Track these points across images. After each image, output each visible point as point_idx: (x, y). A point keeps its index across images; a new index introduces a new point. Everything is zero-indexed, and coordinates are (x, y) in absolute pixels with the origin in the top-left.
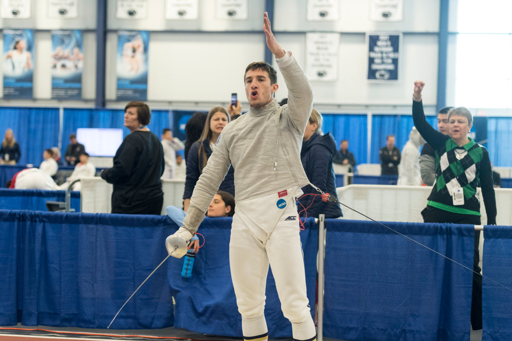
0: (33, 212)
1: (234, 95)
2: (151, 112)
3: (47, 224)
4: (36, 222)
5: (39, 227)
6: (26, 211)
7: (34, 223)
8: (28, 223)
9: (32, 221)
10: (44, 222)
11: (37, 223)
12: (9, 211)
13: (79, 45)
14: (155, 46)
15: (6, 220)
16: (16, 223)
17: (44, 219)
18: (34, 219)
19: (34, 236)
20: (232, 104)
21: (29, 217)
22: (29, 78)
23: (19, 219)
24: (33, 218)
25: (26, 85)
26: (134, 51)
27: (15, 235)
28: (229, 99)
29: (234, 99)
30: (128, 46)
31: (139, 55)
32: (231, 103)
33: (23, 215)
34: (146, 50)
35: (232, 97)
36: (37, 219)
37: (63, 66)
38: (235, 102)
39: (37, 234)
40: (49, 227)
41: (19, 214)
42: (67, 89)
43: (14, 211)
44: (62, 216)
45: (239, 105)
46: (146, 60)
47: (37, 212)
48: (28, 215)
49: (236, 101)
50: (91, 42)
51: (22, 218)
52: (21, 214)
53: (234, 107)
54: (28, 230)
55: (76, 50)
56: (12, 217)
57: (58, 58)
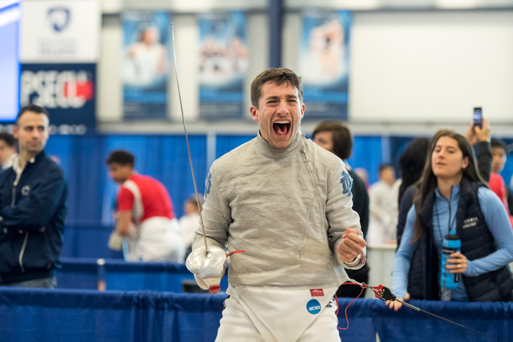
0: (158, 294)
1: (478, 110)
2: (353, 140)
3: (180, 313)
4: (163, 309)
5: (169, 318)
6: (149, 292)
7: (161, 312)
8: (152, 311)
9: (157, 308)
10: (176, 309)
11: (166, 311)
12: (122, 293)
13: (241, 33)
14: (361, 33)
15: (117, 307)
16: (133, 312)
17: (177, 305)
18: (160, 306)
19: (161, 332)
20: (475, 125)
21: (153, 302)
22: (162, 87)
23: (138, 306)
24: (160, 303)
25: (157, 98)
26: (328, 40)
27: (132, 330)
28: (470, 116)
29: (477, 117)
30: (318, 35)
31: (337, 48)
32: (472, 122)
33: (143, 299)
34: (347, 39)
35: (475, 113)
36: (166, 305)
37: (216, 68)
38: (479, 122)
39: (165, 328)
40: (184, 317)
41: (138, 298)
42: (220, 104)
43: (130, 293)
44: (203, 301)
45: (486, 126)
46: (347, 56)
47: (166, 294)
48: (151, 298)
49: (482, 120)
50: (260, 29)
51: (142, 304)
52: (141, 297)
53: (477, 129)
54: (151, 323)
55: (237, 43)
56: (127, 302)
57: (207, 54)
